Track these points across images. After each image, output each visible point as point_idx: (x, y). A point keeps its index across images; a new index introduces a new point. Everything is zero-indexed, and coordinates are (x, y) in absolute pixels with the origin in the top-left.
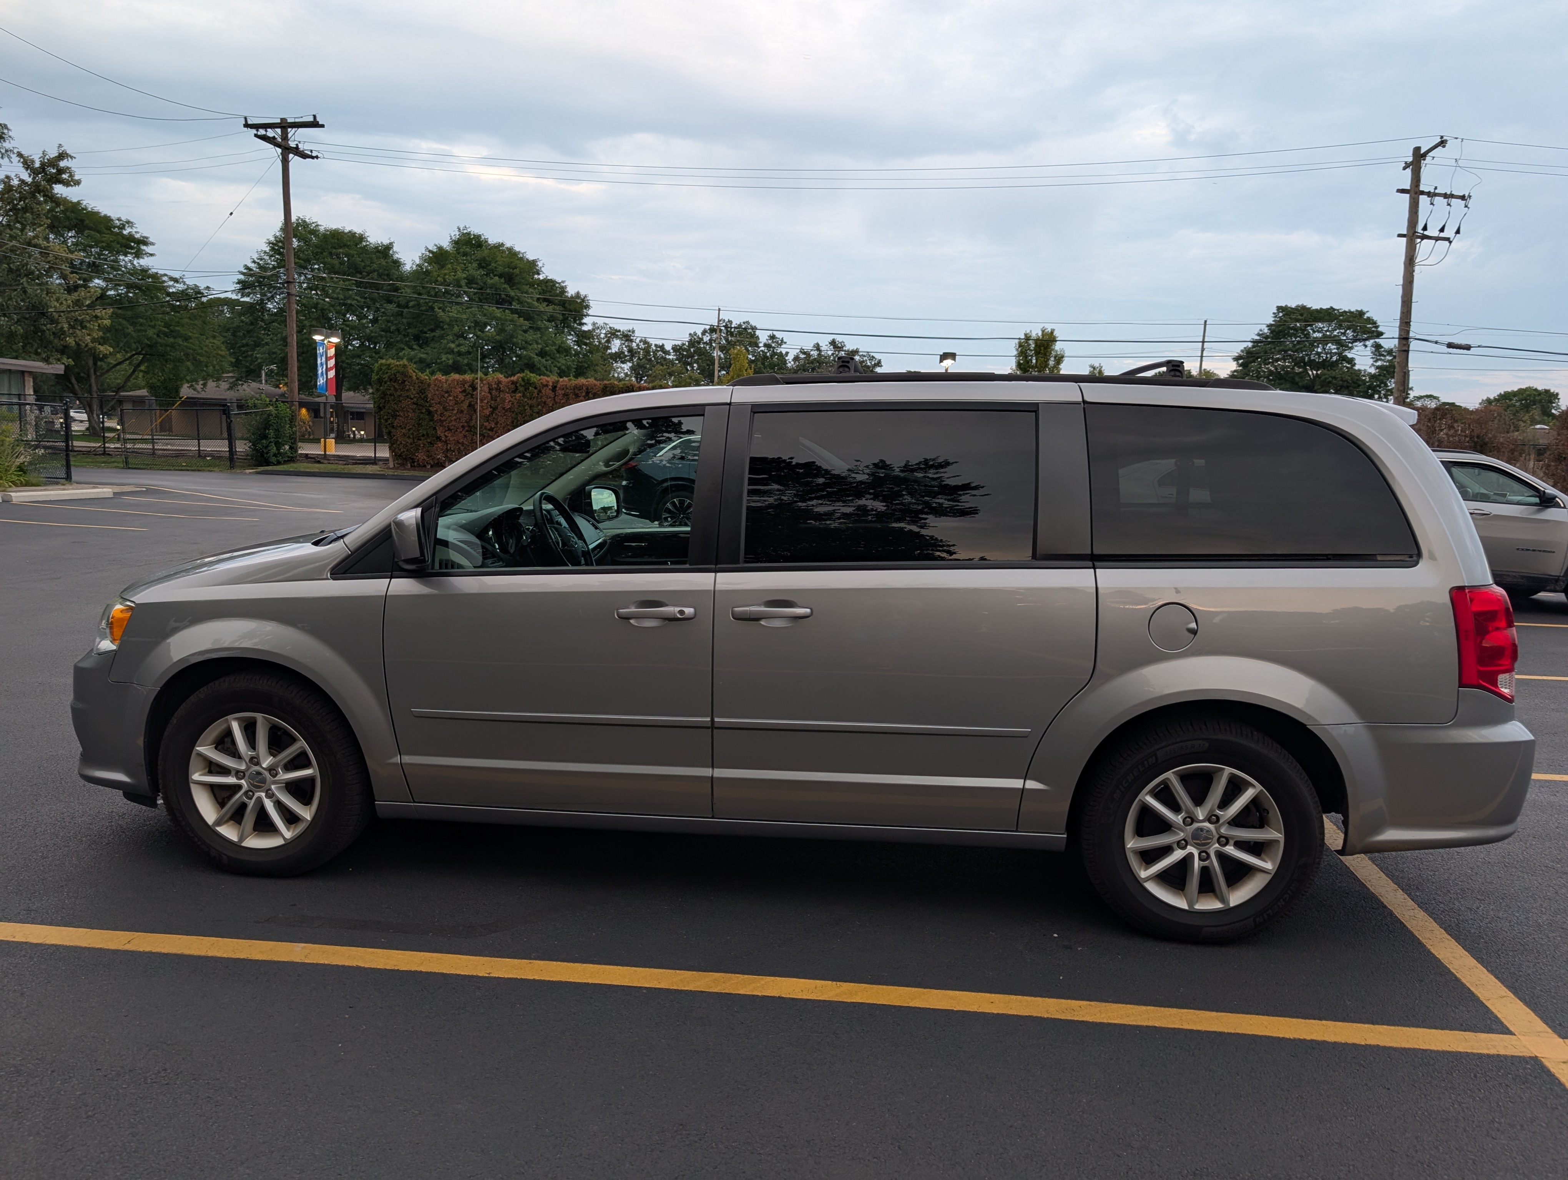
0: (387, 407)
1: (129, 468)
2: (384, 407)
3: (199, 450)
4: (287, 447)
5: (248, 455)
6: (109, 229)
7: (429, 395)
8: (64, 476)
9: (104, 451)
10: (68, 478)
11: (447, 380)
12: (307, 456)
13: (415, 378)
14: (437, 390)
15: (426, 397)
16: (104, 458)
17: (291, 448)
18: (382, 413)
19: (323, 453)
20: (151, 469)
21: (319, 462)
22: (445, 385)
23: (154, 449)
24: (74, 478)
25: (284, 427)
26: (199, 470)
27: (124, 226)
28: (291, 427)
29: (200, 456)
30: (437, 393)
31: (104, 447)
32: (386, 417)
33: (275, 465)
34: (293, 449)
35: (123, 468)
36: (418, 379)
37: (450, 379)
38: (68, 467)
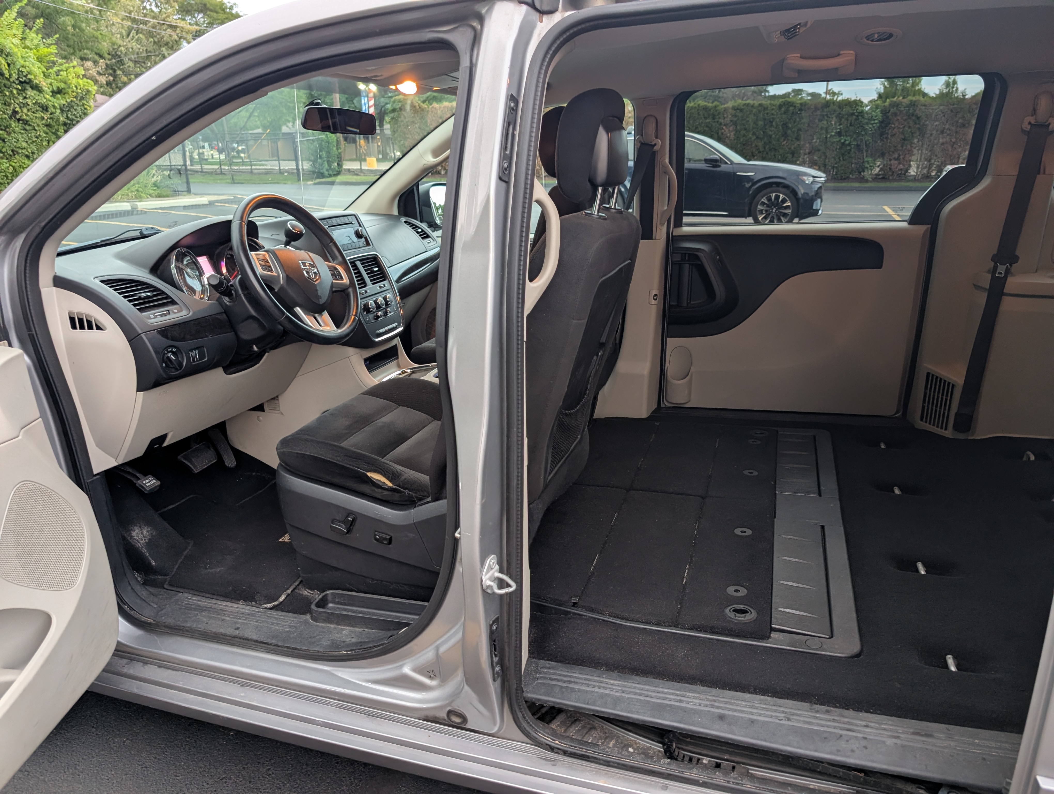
0: (399, 131)
1: (235, 183)
2: (397, 130)
3: (280, 169)
4: (336, 164)
5: (310, 171)
6: (223, 10)
7: (429, 121)
8: (186, 189)
9: (221, 171)
10: (189, 191)
11: (440, 108)
12: (349, 170)
13: (418, 107)
14: (434, 116)
15: (426, 122)
16: (220, 177)
17: (338, 164)
18: (396, 135)
19: (359, 168)
20: (248, 183)
21: (357, 175)
22: (439, 112)
23: (251, 169)
24: (192, 190)
25: (332, 149)
26: (278, 183)
27: (232, 6)
28: (337, 149)
29: (280, 172)
30: (434, 118)
31: (221, 169)
32: (399, 139)
33: (327, 177)
34: (340, 165)
35: (231, 183)
36: (420, 108)
37: (443, 106)
38: (188, 183)
